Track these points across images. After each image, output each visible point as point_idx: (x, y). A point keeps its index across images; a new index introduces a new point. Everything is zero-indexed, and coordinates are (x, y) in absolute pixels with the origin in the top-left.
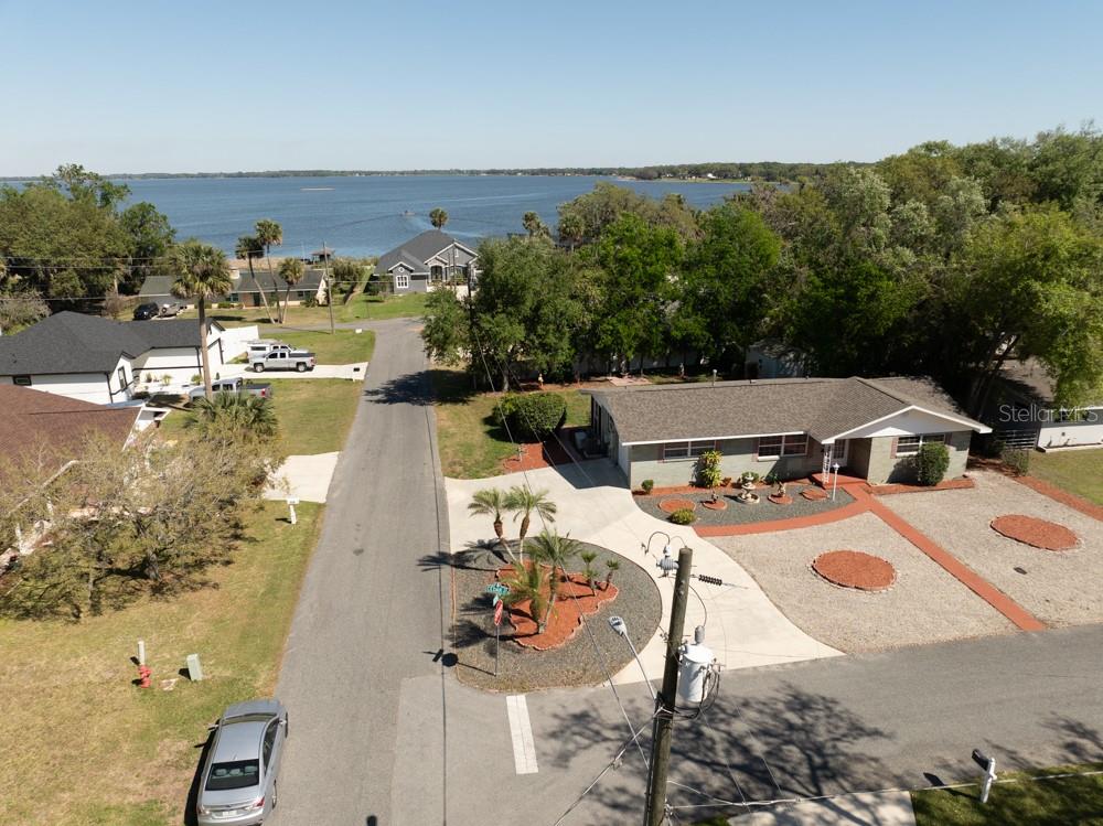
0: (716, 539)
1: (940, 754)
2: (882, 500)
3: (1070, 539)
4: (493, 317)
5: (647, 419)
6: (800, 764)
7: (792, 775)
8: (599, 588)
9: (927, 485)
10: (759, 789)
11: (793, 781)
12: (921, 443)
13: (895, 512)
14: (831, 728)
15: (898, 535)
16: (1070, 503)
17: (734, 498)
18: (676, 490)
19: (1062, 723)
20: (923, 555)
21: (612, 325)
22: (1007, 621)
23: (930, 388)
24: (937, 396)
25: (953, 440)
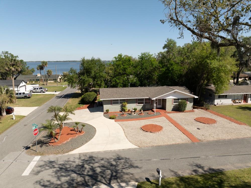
0: (119, 122)
1: (153, 173)
2: (168, 115)
3: (214, 122)
4: (84, 76)
5: (108, 94)
6: (108, 175)
7: (104, 178)
8: (80, 132)
9: (181, 111)
10: (91, 181)
11: (103, 179)
12: (180, 101)
13: (170, 117)
14: (124, 165)
15: (168, 121)
16: (218, 115)
17: (129, 114)
18: (115, 112)
19: (195, 164)
20: (173, 125)
21: (115, 79)
22: (190, 140)
23: (185, 89)
24: (186, 90)
25: (188, 100)
